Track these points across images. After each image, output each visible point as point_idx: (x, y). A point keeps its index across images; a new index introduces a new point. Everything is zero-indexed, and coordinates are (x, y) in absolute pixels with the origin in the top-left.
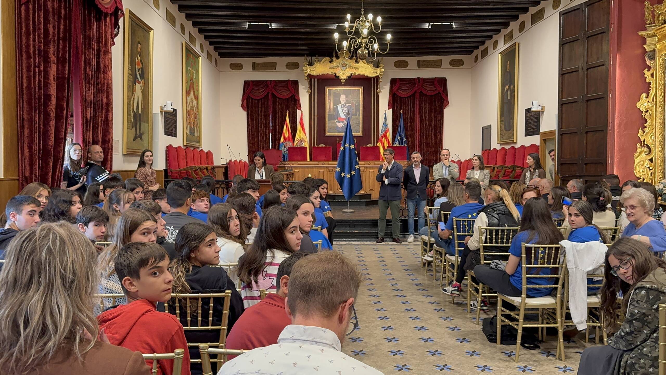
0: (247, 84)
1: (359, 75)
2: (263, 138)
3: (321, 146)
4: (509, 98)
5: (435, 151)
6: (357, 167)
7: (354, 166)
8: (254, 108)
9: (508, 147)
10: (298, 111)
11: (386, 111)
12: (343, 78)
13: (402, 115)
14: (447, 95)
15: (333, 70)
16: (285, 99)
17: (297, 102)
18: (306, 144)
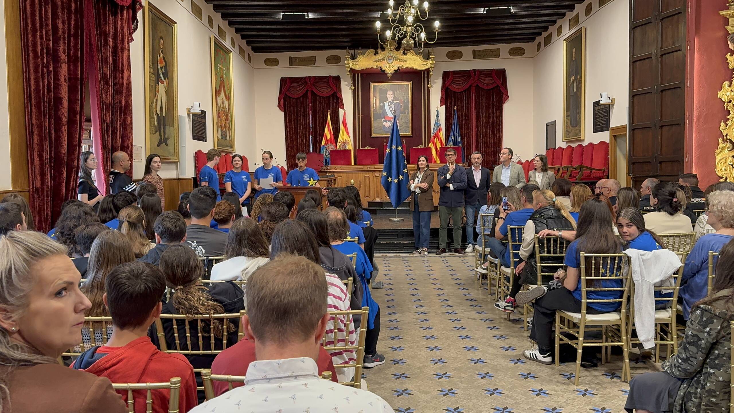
0: (283, 81)
1: (407, 68)
2: (302, 141)
3: (366, 148)
4: (575, 90)
5: (494, 151)
6: (405, 171)
7: (402, 170)
8: (292, 108)
9: (574, 145)
10: (340, 109)
11: (438, 108)
12: (390, 72)
13: (456, 112)
14: (506, 88)
15: (378, 63)
16: (326, 97)
17: (340, 100)
18: (350, 147)
